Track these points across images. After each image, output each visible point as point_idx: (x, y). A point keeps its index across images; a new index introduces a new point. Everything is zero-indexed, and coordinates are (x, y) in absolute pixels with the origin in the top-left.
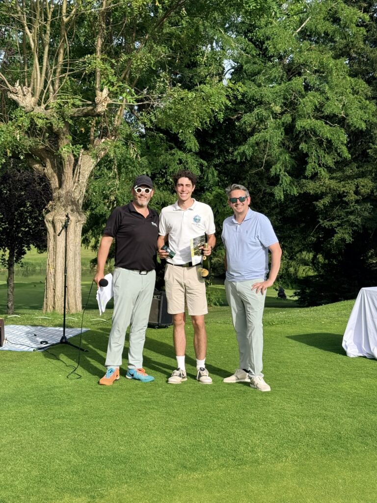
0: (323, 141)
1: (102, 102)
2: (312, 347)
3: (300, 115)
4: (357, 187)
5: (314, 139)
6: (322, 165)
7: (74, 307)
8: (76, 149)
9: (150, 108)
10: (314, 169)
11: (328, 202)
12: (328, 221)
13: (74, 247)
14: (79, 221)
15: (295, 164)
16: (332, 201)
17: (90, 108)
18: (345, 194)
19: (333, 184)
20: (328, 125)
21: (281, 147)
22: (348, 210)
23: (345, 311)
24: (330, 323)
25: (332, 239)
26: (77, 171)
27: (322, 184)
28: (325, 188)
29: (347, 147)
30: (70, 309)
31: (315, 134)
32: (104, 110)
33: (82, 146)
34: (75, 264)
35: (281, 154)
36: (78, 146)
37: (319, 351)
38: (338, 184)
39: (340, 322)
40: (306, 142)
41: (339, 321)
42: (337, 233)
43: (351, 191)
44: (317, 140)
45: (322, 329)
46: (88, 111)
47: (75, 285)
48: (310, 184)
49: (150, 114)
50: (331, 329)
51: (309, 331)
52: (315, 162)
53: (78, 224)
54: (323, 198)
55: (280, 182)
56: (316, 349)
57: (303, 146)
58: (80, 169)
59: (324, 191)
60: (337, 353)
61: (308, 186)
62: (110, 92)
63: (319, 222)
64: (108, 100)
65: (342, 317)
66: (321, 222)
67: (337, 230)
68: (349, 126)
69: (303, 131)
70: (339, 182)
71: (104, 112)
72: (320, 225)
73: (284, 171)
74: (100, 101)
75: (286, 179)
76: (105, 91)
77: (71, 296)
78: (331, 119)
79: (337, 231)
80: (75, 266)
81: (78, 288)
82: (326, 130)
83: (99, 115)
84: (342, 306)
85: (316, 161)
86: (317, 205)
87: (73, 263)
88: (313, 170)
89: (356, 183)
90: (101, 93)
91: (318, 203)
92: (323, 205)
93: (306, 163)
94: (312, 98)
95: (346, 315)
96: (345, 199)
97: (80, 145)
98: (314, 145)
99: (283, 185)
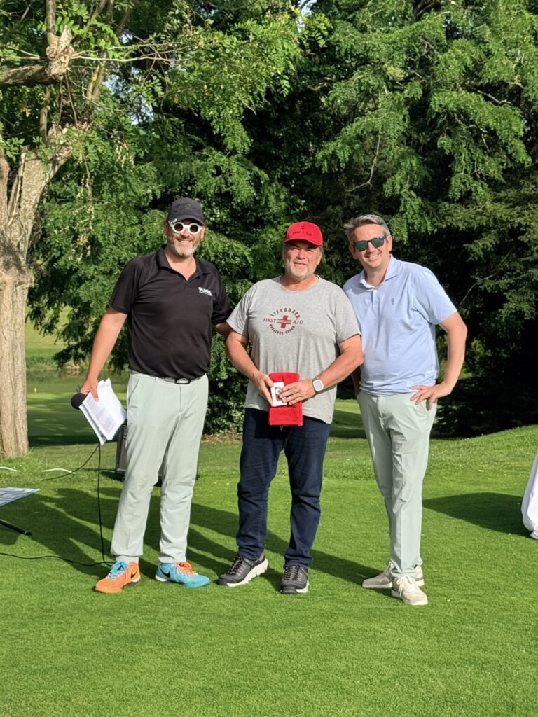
0: (481, 132)
1: (60, 56)
2: (461, 520)
3: (439, 85)
5: (464, 127)
6: (478, 176)
7: (13, 447)
8: (12, 146)
9: (152, 69)
10: (464, 183)
11: (491, 244)
12: (490, 279)
13: (11, 333)
14: (20, 283)
15: (428, 175)
16: (498, 242)
17: (37, 68)
18: (522, 229)
19: (501, 210)
20: (490, 102)
21: (402, 143)
22: (528, 258)
23: (522, 449)
24: (495, 471)
25: (500, 313)
26: (16, 190)
27: (480, 210)
28: (485, 218)
29: (525, 142)
30: (5, 449)
31: (467, 121)
32: (65, 71)
33: (22, 141)
34: (13, 365)
35: (403, 156)
36: (16, 140)
37: (475, 529)
38: (509, 211)
39: (514, 471)
40: (449, 133)
41: (511, 468)
42: (509, 301)
43: (533, 224)
44: (471, 130)
45: (478, 485)
46: (34, 75)
47: (14, 404)
48: (459, 211)
49: (152, 81)
50: (496, 483)
51: (455, 489)
52: (466, 172)
53: (18, 288)
54: (482, 237)
55: (402, 209)
56: (467, 524)
57: (444, 141)
58: (21, 184)
59: (484, 224)
60: (508, 532)
61: (455, 214)
62: (76, 39)
63: (475, 281)
64: (71, 51)
65: (518, 461)
66: (479, 280)
67: (507, 295)
68: (529, 104)
69: (444, 113)
70: (511, 207)
71: (64, 75)
72: (477, 287)
73: (410, 189)
74: (56, 54)
75: (413, 203)
76: (66, 37)
77: (8, 425)
78: (495, 90)
79: (508, 298)
80: (14, 369)
81: (19, 410)
82: (486, 112)
83: (54, 81)
84: (517, 438)
85: (468, 169)
86: (471, 249)
87: (10, 363)
88: (462, 186)
90: (57, 38)
91: (472, 246)
92: (482, 249)
93: (451, 173)
94: (460, 51)
95: (524, 457)
96: (522, 238)
97: (19, 139)
98: (464, 139)
99: (407, 213)
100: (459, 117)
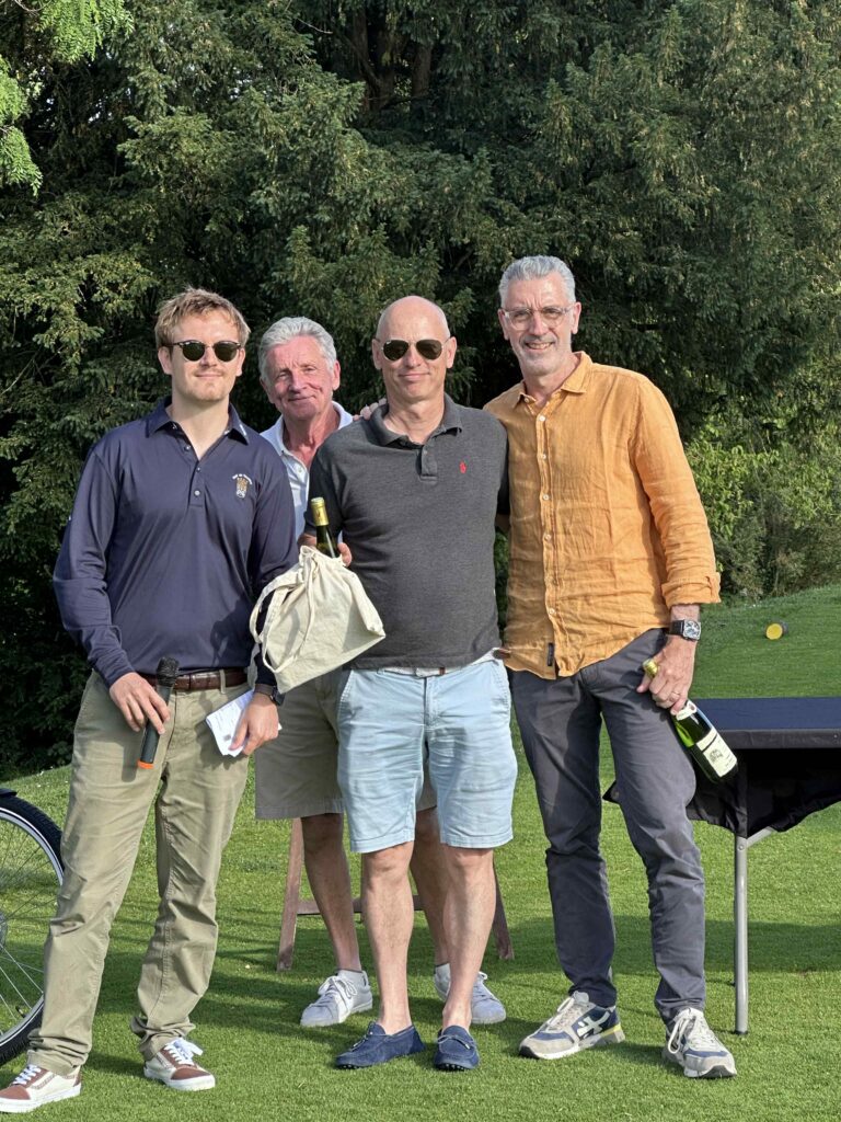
4: (88, 287)
38: (13, 279)
89: (84, 274)
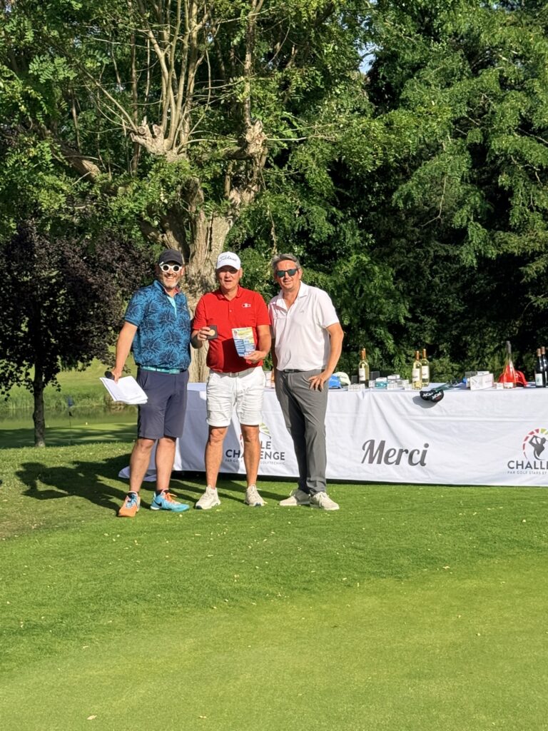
0: (535, 170)
1: (255, 140)
5: (520, 167)
6: (534, 208)
10: (522, 214)
11: (543, 266)
12: (542, 297)
15: (490, 208)
17: (236, 148)
21: (466, 182)
28: (538, 244)
31: (523, 161)
32: (258, 150)
40: (507, 172)
44: (526, 168)
46: (234, 154)
48: (513, 239)
52: (523, 205)
55: (469, 239)
57: (503, 180)
58: (211, 233)
59: (538, 249)
61: (510, 242)
63: (529, 299)
64: (262, 136)
66: (533, 298)
69: (502, 155)
71: (258, 153)
73: (474, 221)
74: (253, 138)
75: (477, 233)
76: (259, 125)
82: (537, 153)
85: (525, 202)
88: (521, 217)
90: (252, 127)
91: (527, 269)
92: (536, 271)
98: (521, 177)
99: (474, 242)
100: (515, 159)
